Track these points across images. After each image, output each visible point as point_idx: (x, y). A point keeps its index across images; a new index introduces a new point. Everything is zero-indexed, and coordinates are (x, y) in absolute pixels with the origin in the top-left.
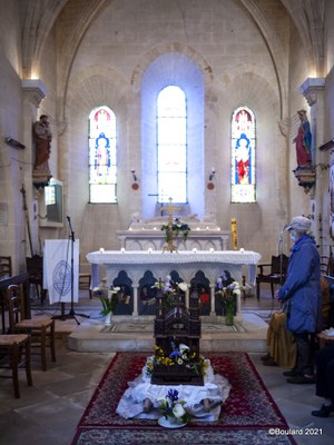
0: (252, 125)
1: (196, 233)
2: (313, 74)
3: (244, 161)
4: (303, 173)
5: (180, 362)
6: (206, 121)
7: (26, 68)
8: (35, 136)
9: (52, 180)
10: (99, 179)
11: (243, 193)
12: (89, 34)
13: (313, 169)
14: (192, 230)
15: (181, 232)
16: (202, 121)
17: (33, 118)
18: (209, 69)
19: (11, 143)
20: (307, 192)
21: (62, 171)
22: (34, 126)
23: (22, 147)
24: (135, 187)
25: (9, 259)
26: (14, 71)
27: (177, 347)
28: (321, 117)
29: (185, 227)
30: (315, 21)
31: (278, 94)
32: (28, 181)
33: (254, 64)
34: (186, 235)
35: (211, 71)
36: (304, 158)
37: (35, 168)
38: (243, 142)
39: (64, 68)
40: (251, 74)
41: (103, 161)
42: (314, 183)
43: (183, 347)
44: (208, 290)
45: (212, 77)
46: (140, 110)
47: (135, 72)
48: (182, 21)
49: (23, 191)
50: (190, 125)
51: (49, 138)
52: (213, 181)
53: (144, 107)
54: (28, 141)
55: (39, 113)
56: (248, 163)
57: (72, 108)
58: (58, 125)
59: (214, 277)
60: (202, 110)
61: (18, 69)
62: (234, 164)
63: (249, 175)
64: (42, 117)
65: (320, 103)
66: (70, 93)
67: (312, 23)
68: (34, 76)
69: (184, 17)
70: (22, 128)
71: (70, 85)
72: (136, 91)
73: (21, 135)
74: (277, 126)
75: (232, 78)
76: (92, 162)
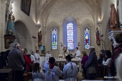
0: (89, 31)
2: (99, 20)
3: (87, 39)
4: (97, 42)
7: (37, 21)
8: (39, 35)
10: (54, 44)
11: (87, 47)
12: (51, 12)
13: (100, 41)
17: (38, 31)
18: (78, 19)
19: (34, 37)
20: (99, 46)
21: (45, 43)
22: (38, 33)
23: (36, 38)
24: (62, 46)
26: (34, 22)
29: (71, 55)
30: (99, 8)
31: (94, 24)
32: (37, 45)
33: (88, 17)
36: (98, 39)
37: (38, 42)
39: (45, 20)
40: (88, 19)
41: (54, 40)
42: (100, 44)
45: (79, 21)
47: (61, 20)
48: (71, 8)
49: (36, 47)
52: (80, 44)
55: (40, 30)
63: (89, 42)
64: (40, 31)
65: (101, 26)
67: (98, 9)
68: (38, 23)
69: (72, 7)
71: (47, 23)
73: (36, 35)
75: (83, 20)
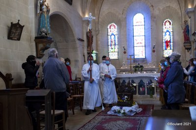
0: (171, 26)
1: (145, 69)
2: (190, 7)
3: (168, 40)
4: (186, 45)
5: (125, 101)
6: (151, 26)
7: (84, 13)
9: (94, 51)
10: (112, 50)
11: (168, 53)
13: (190, 43)
14: (145, 67)
15: (140, 68)
16: (150, 26)
17: (87, 30)
18: (152, 6)
19: (80, 40)
20: (188, 52)
21: (98, 48)
22: (87, 33)
23: (83, 41)
24: (125, 53)
25: (80, 78)
26: (80, 15)
27: (124, 96)
28: (193, 23)
29: (142, 66)
31: (180, 13)
32: (86, 52)
33: (170, 3)
34: (142, 69)
35: (153, 7)
36: (187, 39)
37: (88, 47)
38: (168, 33)
39: (98, 11)
40: (169, 6)
41: (113, 44)
42: (191, 48)
43: (126, 97)
44: (144, 86)
45: (153, 9)
46: (126, 24)
47: (124, 10)
49: (84, 56)
50: (146, 28)
51: (92, 37)
52: (155, 49)
53: (127, 22)
54: (85, 38)
56: (170, 42)
57: (101, 25)
58: (96, 31)
59: (146, 82)
60: (150, 22)
61: (81, 14)
62: (164, 42)
63: (170, 46)
65: (193, 17)
66: (100, 19)
68: (87, 16)
70: (83, 34)
71: (100, 16)
72: (124, 17)
73: (83, 37)
74: (180, 26)
75: (161, 9)
76: (109, 44)
